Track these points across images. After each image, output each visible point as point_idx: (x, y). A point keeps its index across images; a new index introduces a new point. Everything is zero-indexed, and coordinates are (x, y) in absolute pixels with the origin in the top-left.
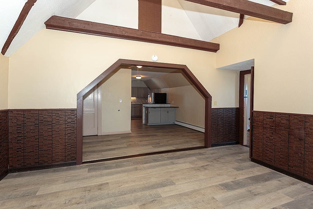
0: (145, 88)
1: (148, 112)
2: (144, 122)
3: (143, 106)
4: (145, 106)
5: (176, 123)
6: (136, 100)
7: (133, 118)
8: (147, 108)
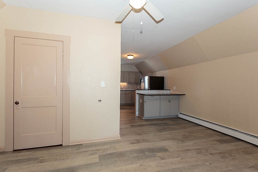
0: (137, 72)
1: (143, 101)
2: (137, 113)
3: (137, 92)
4: (139, 93)
5: (181, 116)
6: (127, 86)
7: (123, 106)
8: (142, 96)
